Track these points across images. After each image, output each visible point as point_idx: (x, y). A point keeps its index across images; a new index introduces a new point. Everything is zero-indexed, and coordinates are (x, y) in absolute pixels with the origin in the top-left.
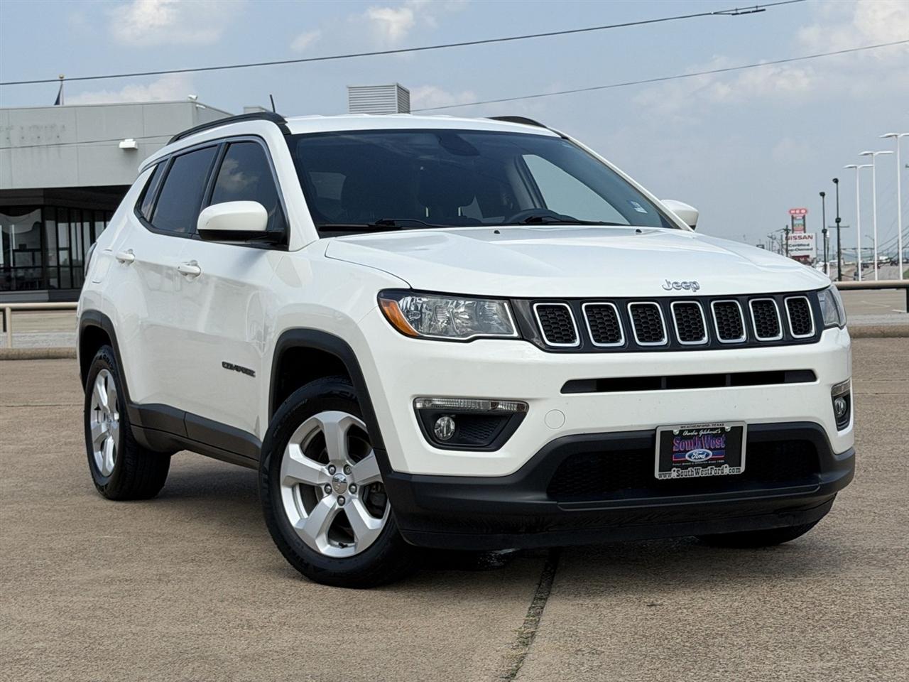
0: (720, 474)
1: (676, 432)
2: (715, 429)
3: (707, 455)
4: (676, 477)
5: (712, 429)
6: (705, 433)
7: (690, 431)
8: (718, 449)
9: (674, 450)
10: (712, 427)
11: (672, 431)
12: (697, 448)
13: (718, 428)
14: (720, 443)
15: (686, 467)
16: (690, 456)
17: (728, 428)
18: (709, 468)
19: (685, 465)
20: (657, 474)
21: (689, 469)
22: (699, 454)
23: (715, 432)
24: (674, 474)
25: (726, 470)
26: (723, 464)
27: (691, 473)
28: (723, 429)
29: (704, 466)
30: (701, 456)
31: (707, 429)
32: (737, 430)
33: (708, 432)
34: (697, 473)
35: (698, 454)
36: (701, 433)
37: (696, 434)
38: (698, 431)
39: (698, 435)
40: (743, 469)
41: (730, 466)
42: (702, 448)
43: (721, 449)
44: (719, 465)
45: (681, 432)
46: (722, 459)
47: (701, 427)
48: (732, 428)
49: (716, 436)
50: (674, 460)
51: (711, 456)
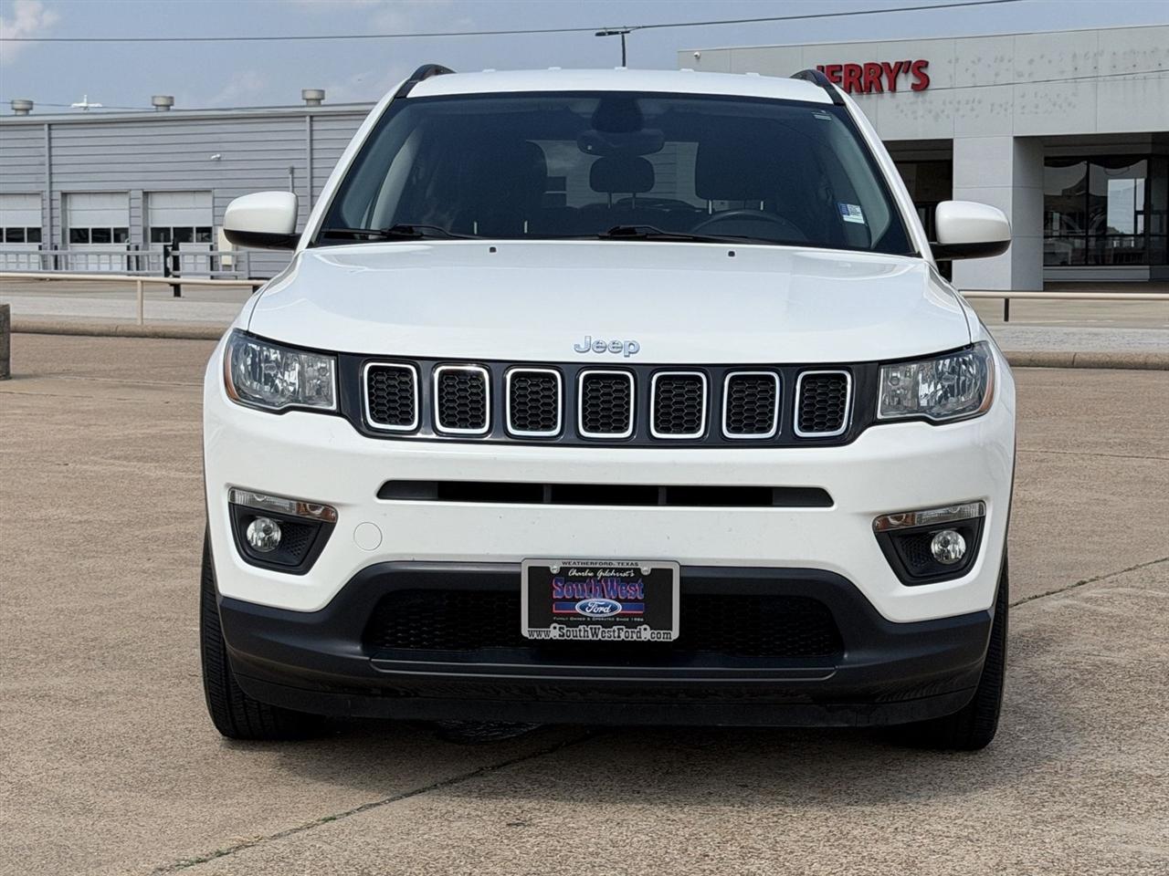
0: (635, 638)
1: (555, 569)
2: (624, 570)
3: (613, 608)
4: (558, 637)
5: (618, 570)
6: (606, 574)
7: (579, 570)
8: (631, 601)
9: (554, 597)
10: (617, 566)
11: (548, 568)
12: (595, 596)
13: (630, 569)
14: (635, 592)
15: (576, 625)
16: (583, 608)
17: (646, 570)
18: (615, 628)
19: (573, 621)
20: (525, 631)
21: (581, 627)
22: (599, 606)
23: (625, 574)
24: (554, 633)
25: (646, 634)
26: (641, 624)
27: (583, 633)
28: (637, 571)
29: (607, 624)
30: (602, 609)
31: (611, 570)
32: (660, 577)
33: (613, 573)
34: (595, 634)
35: (596, 605)
36: (600, 574)
37: (591, 574)
38: (595, 570)
39: (595, 576)
40: (675, 634)
41: (651, 629)
42: (604, 597)
43: (636, 600)
44: (632, 625)
45: (564, 571)
46: (638, 616)
47: (598, 566)
48: (652, 569)
49: (627, 581)
50: (554, 611)
51: (619, 611)
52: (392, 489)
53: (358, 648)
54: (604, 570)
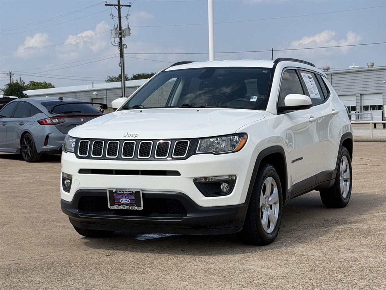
0: (133, 209)
1: (114, 191)
2: (130, 191)
3: (128, 201)
4: (116, 208)
5: (128, 191)
6: (126, 192)
7: (120, 191)
8: (132, 199)
9: (115, 198)
10: (127, 190)
11: (113, 191)
12: (124, 198)
13: (131, 191)
14: (133, 197)
15: (120, 205)
16: (122, 201)
17: (134, 191)
18: (129, 206)
19: (119, 204)
20: (109, 207)
21: (121, 206)
22: (125, 201)
23: (130, 193)
24: (115, 207)
25: (136, 208)
26: (134, 205)
27: (122, 207)
28: (132, 192)
29: (127, 205)
30: (126, 201)
31: (127, 191)
32: (137, 193)
33: (127, 192)
34: (124, 208)
35: (124, 200)
36: (124, 192)
37: (122, 192)
38: (123, 191)
39: (123, 193)
40: (142, 208)
41: (137, 206)
42: (126, 198)
43: (133, 199)
44: (132, 206)
45: (116, 191)
46: (134, 203)
47: (123, 190)
48: (136, 191)
49: (130, 194)
50: (115, 202)
51: (130, 202)
52: (81, 171)
53: (78, 211)
54: (125, 191)
